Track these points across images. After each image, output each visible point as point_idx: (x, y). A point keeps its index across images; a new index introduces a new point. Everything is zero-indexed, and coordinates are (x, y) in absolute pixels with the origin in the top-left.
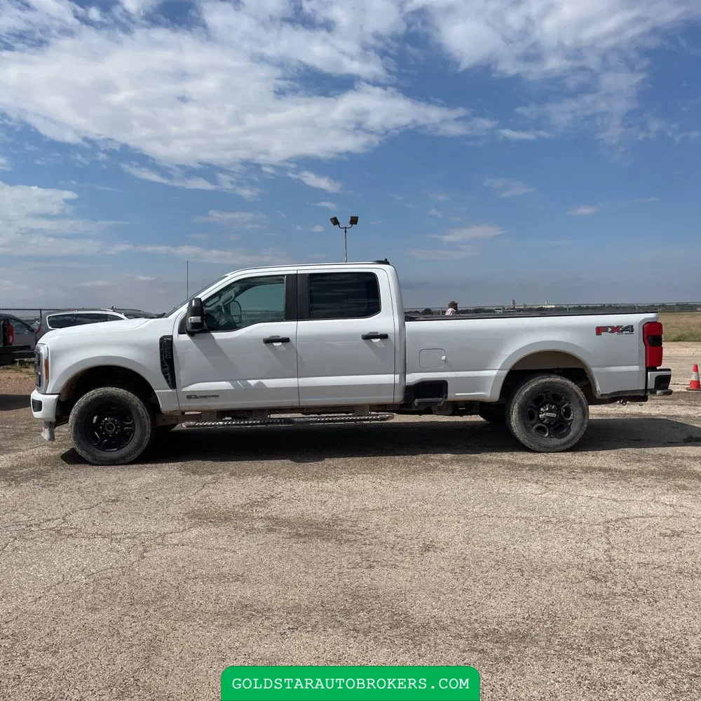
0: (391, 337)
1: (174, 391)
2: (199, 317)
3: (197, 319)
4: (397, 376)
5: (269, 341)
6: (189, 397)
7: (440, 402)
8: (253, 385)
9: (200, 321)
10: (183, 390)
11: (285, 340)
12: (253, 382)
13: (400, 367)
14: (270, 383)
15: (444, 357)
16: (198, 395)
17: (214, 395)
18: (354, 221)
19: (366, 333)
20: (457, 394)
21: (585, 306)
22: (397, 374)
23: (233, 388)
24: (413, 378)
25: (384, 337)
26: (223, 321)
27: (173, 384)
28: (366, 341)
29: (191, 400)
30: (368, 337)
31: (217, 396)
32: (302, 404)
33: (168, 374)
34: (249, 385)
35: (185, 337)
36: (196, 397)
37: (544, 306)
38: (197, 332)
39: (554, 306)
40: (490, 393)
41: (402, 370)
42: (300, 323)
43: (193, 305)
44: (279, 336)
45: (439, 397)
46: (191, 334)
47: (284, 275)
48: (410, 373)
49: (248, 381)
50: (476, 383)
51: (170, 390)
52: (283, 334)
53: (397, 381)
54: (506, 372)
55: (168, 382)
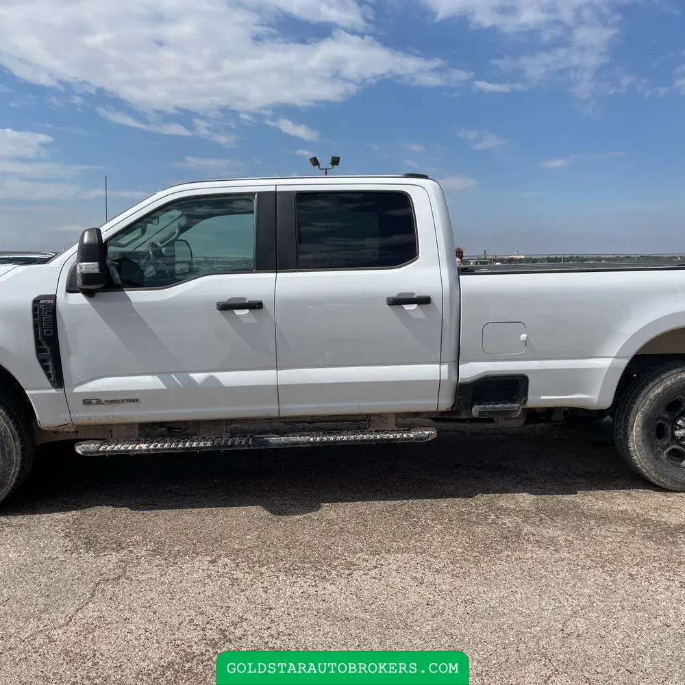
0: (436, 301)
1: (61, 391)
2: (96, 264)
3: (92, 267)
4: (445, 368)
5: (227, 307)
6: (87, 402)
7: (516, 411)
8: (199, 381)
9: (97, 271)
10: (77, 390)
11: (256, 306)
12: (198, 377)
13: (449, 352)
14: (229, 378)
15: (523, 337)
16: (103, 399)
17: (132, 399)
18: (335, 161)
19: (394, 294)
20: (543, 397)
21: (554, 257)
22: (445, 363)
23: (164, 387)
24: (471, 370)
25: (424, 301)
26: (150, 271)
27: (58, 380)
28: (395, 307)
29: (91, 407)
30: (397, 302)
31: (137, 400)
32: (283, 414)
33: (50, 363)
34: (192, 381)
35: (79, 299)
36: (99, 402)
37: (514, 257)
38: (98, 290)
39: (523, 257)
40: (597, 395)
41: (453, 358)
42: (282, 276)
43: (86, 240)
44: (244, 299)
45: (513, 401)
46: (89, 294)
47: (252, 194)
48: (468, 361)
49: (191, 375)
50: (576, 379)
51: (54, 391)
52: (251, 295)
53: (445, 376)
54: (626, 362)
55: (49, 376)
